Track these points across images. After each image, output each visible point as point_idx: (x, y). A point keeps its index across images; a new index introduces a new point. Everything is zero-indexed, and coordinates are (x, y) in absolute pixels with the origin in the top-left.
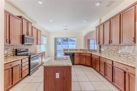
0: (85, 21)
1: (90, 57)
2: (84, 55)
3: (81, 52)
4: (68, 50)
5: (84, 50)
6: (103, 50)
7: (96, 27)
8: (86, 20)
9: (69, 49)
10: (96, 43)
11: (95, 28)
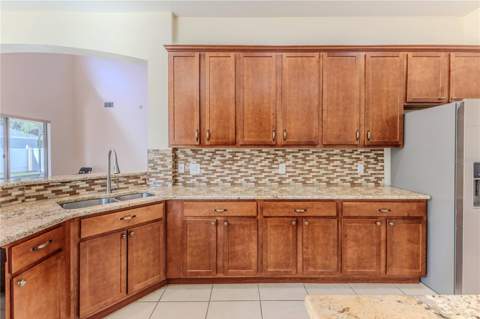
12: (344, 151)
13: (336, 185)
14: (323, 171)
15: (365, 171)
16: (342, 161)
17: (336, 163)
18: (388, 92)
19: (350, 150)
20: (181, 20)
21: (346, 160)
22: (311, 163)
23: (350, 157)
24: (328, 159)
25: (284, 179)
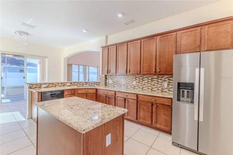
0: (85, 31)
1: (95, 95)
2: (85, 92)
3: (75, 87)
4: (43, 86)
5: (78, 83)
6: (110, 83)
7: (102, 47)
8: (87, 30)
9: (45, 84)
10: (102, 72)
11: (101, 49)
12: (159, 77)
13: (155, 91)
14: (149, 85)
15: (168, 86)
16: (157, 81)
17: (155, 82)
18: (169, 51)
19: (161, 76)
20: (109, 37)
21: (159, 81)
22: (145, 81)
23: (161, 80)
24: (151, 80)
25: (135, 87)
